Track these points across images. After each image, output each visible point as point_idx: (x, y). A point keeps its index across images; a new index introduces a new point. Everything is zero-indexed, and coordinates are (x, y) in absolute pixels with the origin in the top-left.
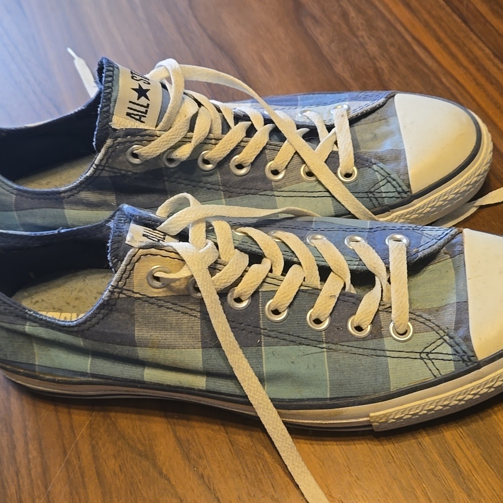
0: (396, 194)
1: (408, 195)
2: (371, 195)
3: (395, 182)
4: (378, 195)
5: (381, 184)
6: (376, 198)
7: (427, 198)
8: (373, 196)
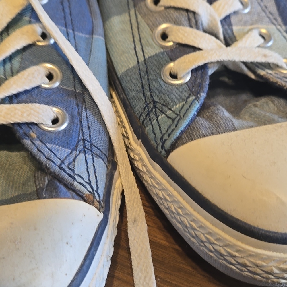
0: (159, 136)
1: (161, 152)
2: (151, 106)
3: (174, 127)
4: (152, 114)
5: (169, 112)
6: (148, 114)
7: (175, 190)
8: (150, 109)
